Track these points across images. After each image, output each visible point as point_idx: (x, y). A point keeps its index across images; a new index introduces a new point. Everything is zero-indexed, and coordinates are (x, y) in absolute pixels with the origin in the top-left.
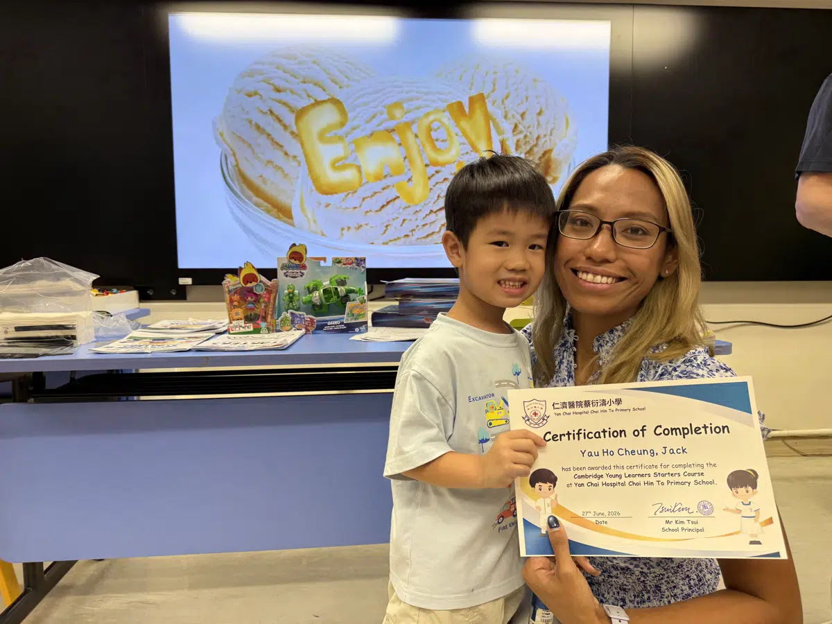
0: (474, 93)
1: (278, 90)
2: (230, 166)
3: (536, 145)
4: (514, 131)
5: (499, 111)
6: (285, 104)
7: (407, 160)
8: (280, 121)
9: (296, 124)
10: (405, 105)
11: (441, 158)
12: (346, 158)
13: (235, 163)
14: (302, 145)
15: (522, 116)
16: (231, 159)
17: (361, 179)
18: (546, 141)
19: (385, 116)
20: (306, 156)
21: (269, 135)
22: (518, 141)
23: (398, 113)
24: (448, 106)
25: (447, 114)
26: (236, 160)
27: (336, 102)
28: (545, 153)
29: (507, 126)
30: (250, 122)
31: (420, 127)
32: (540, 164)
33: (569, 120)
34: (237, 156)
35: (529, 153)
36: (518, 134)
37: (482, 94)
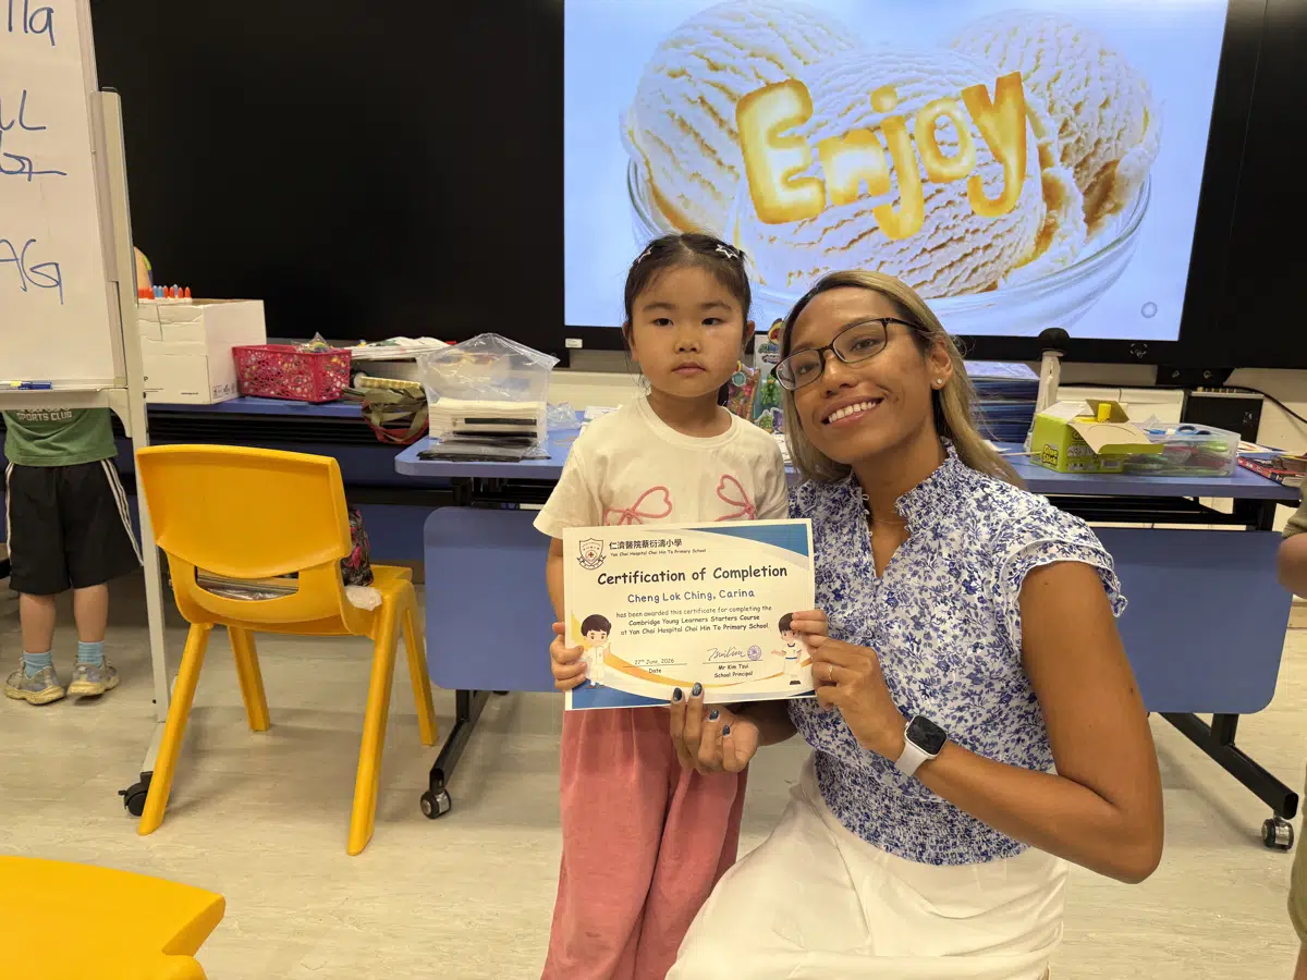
0: (1005, 72)
1: (714, 68)
2: (640, 181)
3: (1094, 154)
4: (1061, 132)
5: (1041, 101)
6: (723, 88)
7: (895, 172)
8: (714, 114)
9: (738, 119)
10: (900, 92)
11: (946, 171)
12: (804, 168)
13: (647, 177)
14: (744, 149)
15: (1077, 108)
16: (642, 170)
17: (824, 200)
18: (1109, 148)
19: (868, 107)
20: (749, 171)
21: (697, 135)
22: (1066, 148)
23: (887, 102)
24: (964, 92)
25: (962, 104)
26: (649, 169)
27: (796, 86)
28: (1106, 167)
29: (1051, 125)
30: (673, 116)
31: (918, 125)
32: (1096, 183)
33: (1150, 116)
34: (651, 166)
35: (1082, 165)
36: (1067, 136)
37: (1018, 74)
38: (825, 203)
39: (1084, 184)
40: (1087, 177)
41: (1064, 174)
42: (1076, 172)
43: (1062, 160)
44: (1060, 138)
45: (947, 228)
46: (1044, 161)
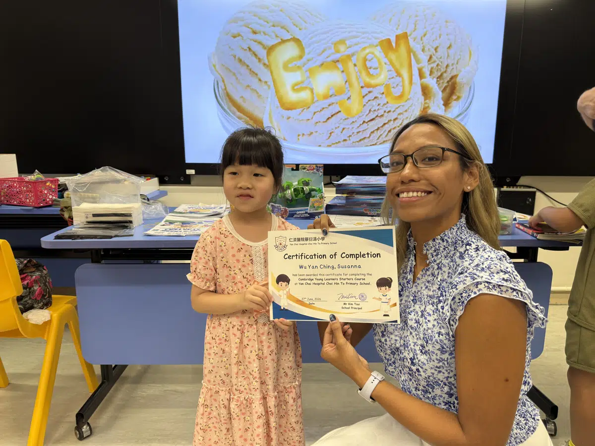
0: (399, 32)
1: (255, 33)
2: (220, 89)
3: (445, 72)
4: (429, 61)
5: (418, 46)
6: (260, 43)
7: (347, 83)
8: (256, 55)
9: (267, 58)
10: (348, 43)
11: (373, 82)
12: (302, 82)
13: (224, 88)
14: (272, 73)
15: (436, 49)
16: (221, 84)
17: (313, 98)
18: (453, 69)
19: (333, 50)
20: (274, 81)
21: (248, 66)
22: (432, 68)
23: (342, 48)
24: (379, 42)
25: (379, 48)
26: (225, 85)
27: (297, 41)
28: (452, 78)
29: (424, 57)
30: (235, 57)
31: (358, 59)
32: (448, 86)
33: (472, 53)
34: (225, 83)
35: (440, 77)
36: (432, 63)
37: (406, 33)
38: (313, 99)
39: (442, 86)
40: (443, 83)
41: (431, 82)
42: (437, 81)
43: (430, 75)
44: (429, 64)
45: (375, 111)
46: (421, 76)
